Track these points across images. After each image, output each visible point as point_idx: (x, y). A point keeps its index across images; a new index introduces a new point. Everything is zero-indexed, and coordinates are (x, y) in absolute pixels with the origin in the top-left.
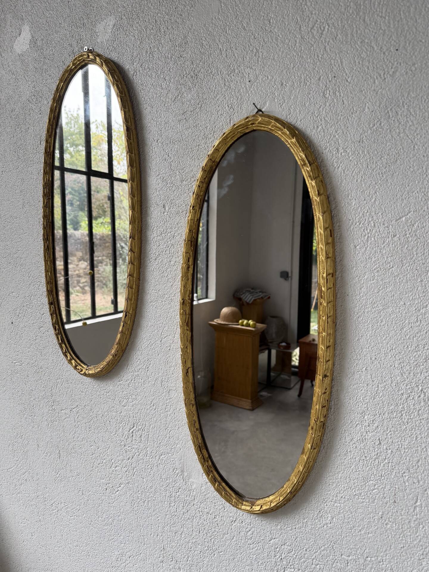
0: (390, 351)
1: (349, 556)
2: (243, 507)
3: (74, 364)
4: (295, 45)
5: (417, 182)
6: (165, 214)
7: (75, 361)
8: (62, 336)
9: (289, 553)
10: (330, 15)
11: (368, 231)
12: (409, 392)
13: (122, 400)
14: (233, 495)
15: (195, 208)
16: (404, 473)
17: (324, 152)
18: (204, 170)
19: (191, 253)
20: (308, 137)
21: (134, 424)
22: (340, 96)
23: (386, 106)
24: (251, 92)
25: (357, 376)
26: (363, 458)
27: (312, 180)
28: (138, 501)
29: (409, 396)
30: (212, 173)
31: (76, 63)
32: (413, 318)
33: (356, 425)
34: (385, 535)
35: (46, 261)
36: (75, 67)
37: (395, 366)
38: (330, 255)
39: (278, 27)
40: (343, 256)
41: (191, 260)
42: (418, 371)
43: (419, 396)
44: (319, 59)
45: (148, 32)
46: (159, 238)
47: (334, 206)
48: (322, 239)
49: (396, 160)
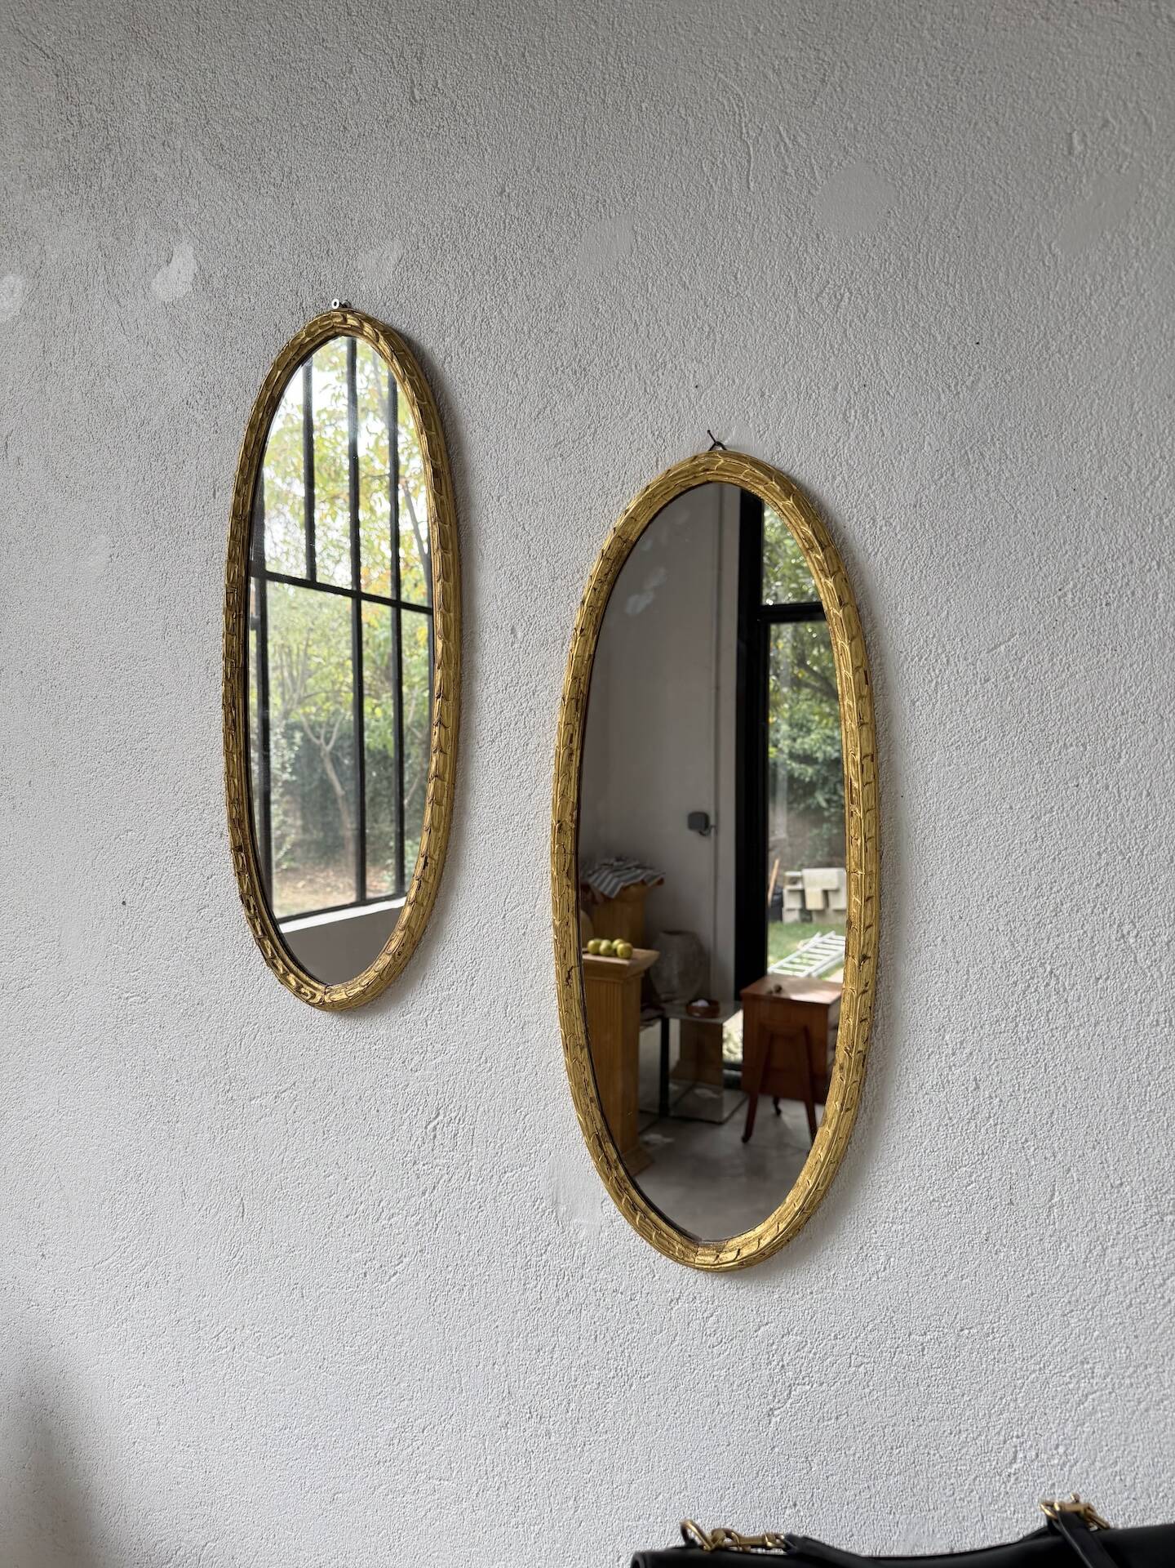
0: (988, 900)
1: (925, 1333)
2: (699, 1259)
3: (294, 983)
4: (787, 323)
5: (1023, 580)
6: (516, 646)
7: (297, 975)
8: (263, 920)
9: (798, 1350)
10: (852, 273)
11: (937, 671)
12: (1028, 977)
13: (410, 1056)
14: (675, 1235)
15: (585, 632)
16: (1026, 1141)
17: (848, 525)
18: (604, 557)
19: (577, 724)
20: (815, 496)
21: (438, 1109)
22: (876, 420)
23: (962, 443)
24: (701, 407)
25: (925, 955)
26: (946, 1121)
27: (826, 577)
28: (447, 1289)
29: (1029, 986)
30: (621, 563)
31: (315, 331)
32: (1029, 834)
33: (929, 1055)
34: (996, 1276)
35: (228, 753)
36: (312, 340)
37: (998, 930)
38: (867, 720)
39: (753, 287)
40: (890, 722)
41: (576, 739)
42: (1043, 935)
43: (1048, 984)
44: (833, 352)
45: (478, 278)
46: (500, 695)
47: (869, 627)
48: (849, 688)
49: (985, 541)
